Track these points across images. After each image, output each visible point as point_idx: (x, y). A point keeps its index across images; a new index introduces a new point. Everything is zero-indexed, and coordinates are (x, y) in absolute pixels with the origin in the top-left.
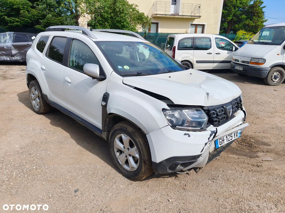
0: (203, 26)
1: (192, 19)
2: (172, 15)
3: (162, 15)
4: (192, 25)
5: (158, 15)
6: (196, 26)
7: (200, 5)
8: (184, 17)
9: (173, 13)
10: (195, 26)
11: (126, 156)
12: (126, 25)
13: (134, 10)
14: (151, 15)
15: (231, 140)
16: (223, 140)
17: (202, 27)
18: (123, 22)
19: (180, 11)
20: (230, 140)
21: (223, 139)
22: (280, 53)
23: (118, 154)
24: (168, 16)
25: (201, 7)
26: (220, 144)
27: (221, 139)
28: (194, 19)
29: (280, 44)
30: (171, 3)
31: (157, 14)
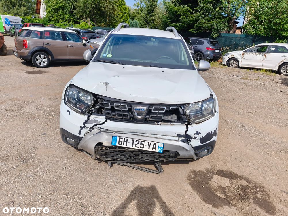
15: (141, 147)
16: (127, 142)
20: (138, 147)
21: (126, 140)
26: (120, 143)
27: (122, 139)
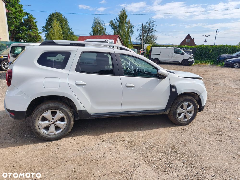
11: (185, 114)
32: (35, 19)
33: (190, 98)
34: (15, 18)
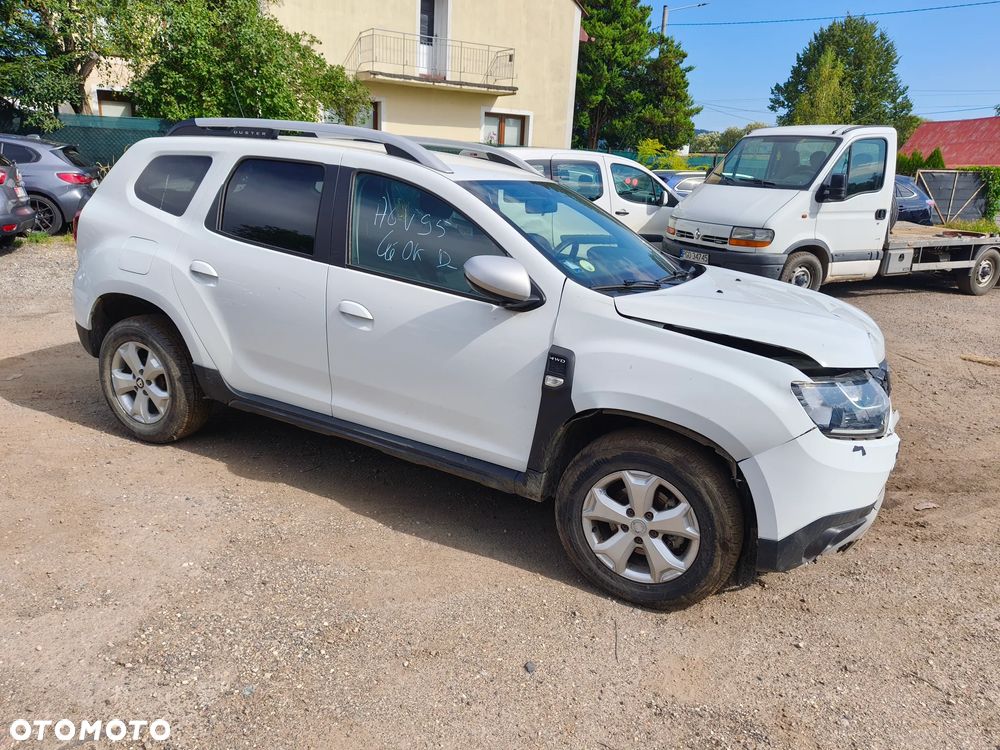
0: (522, 120)
1: (487, 95)
2: (423, 78)
3: (395, 76)
4: (488, 114)
5: (380, 77)
6: (502, 118)
7: (511, 52)
8: (465, 87)
9: (424, 71)
10: (497, 121)
11: (638, 540)
12: (281, 107)
13: (305, 53)
14: (354, 73)
17: (519, 122)
18: (272, 96)
19: (449, 67)
22: (807, 211)
23: (593, 539)
24: (413, 81)
25: (515, 58)
28: (495, 96)
29: (806, 187)
30: (418, 38)
31: (375, 74)
32: (685, 56)
33: (666, 452)
34: (610, 62)
